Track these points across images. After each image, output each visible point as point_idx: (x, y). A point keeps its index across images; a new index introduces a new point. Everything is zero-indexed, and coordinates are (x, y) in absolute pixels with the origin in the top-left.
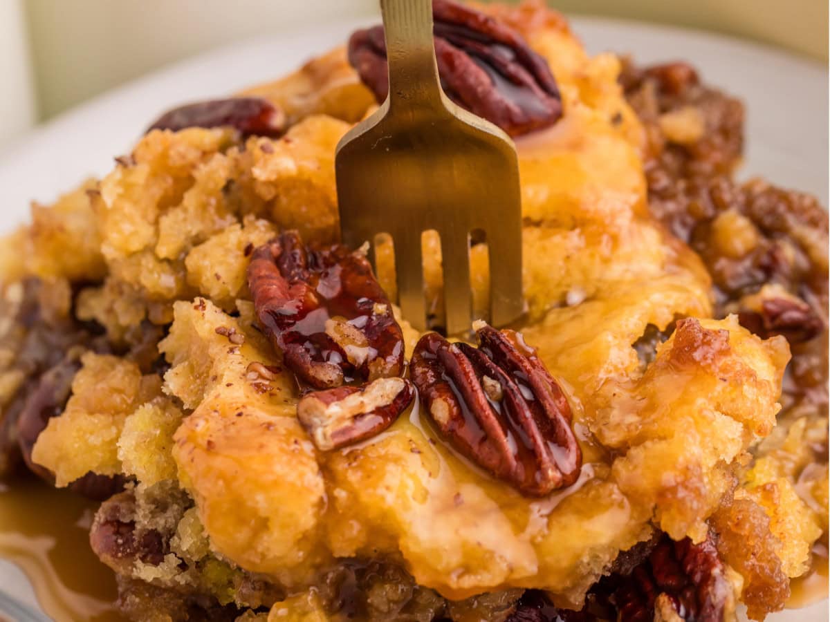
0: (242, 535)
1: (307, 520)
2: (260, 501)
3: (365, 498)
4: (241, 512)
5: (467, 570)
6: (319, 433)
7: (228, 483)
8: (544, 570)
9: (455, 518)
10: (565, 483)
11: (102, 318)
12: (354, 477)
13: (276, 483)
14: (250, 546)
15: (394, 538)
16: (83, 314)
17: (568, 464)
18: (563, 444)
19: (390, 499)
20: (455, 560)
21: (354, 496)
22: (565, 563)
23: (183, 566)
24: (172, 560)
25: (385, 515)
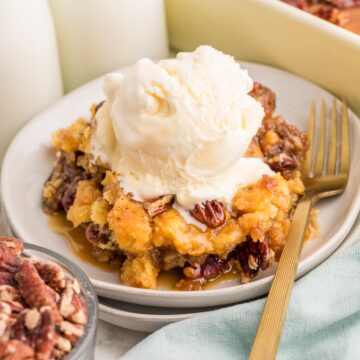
0: (128, 244)
1: (147, 239)
2: (134, 235)
3: (164, 230)
4: (128, 237)
5: (193, 249)
6: (150, 212)
7: (124, 229)
8: (215, 249)
9: (189, 235)
10: (221, 224)
11: (84, 167)
12: (160, 224)
13: (138, 230)
14: (131, 246)
15: (172, 241)
16: (79, 164)
17: (222, 218)
18: (219, 212)
19: (171, 230)
20: (189, 246)
21: (160, 229)
22: (221, 247)
23: (113, 245)
24: (110, 243)
25: (170, 234)
